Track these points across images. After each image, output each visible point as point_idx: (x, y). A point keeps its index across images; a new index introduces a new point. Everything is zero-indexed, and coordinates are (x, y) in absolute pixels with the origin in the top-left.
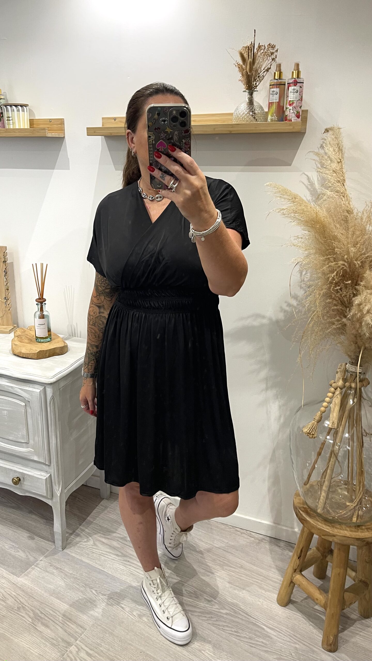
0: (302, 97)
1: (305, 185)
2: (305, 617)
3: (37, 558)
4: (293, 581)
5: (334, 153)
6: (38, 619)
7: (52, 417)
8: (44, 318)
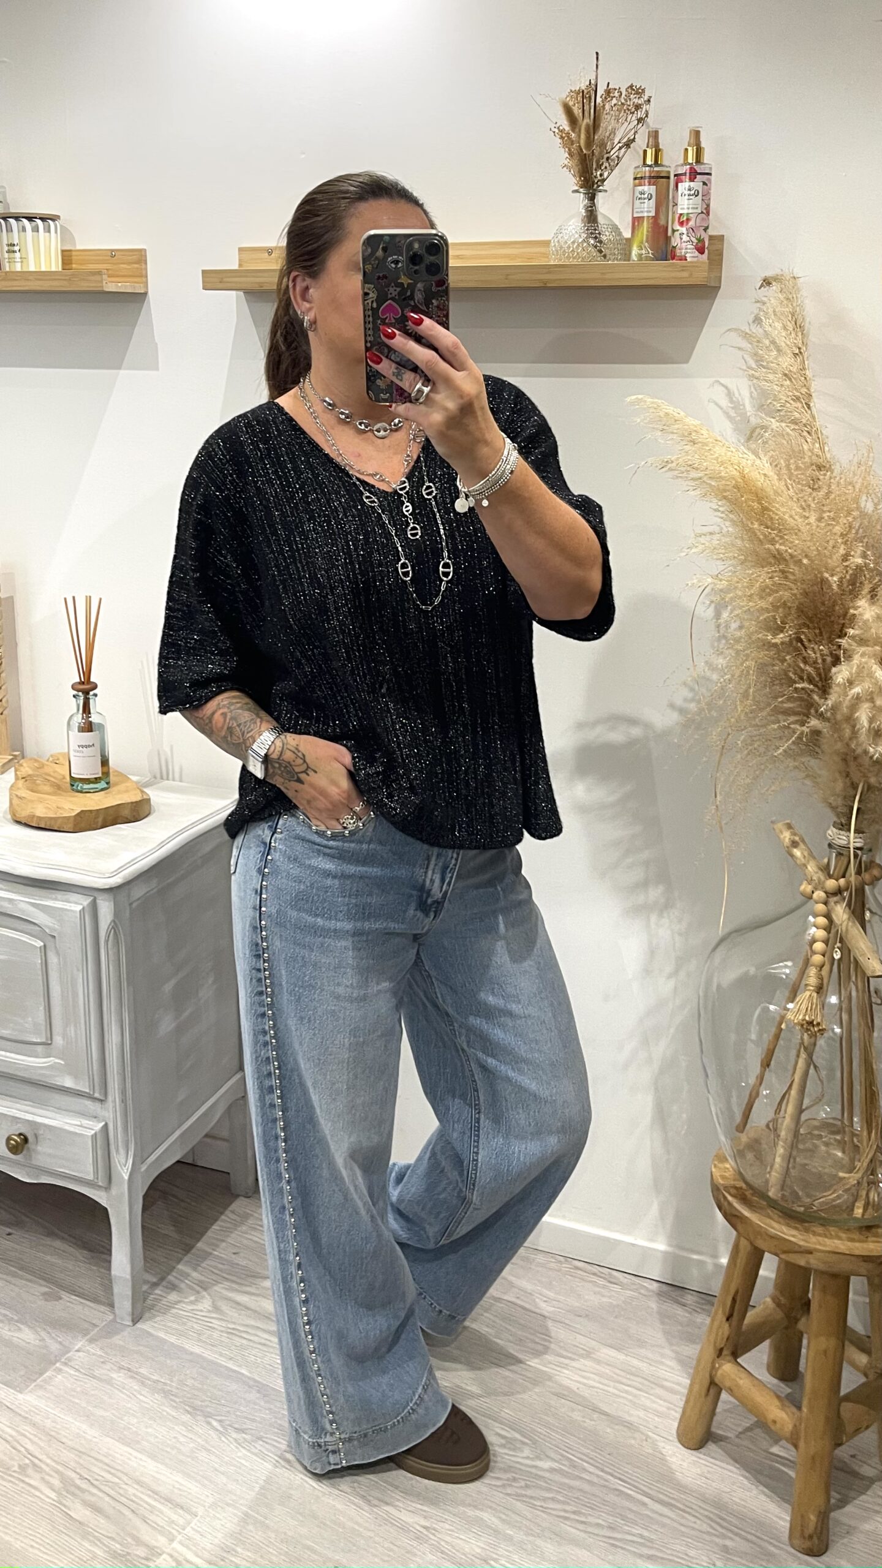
0: (708, 206)
1: (721, 408)
2: (747, 1474)
3: (66, 1343)
4: (717, 1379)
5: (783, 334)
6: (73, 1494)
7: (111, 977)
8: (91, 731)
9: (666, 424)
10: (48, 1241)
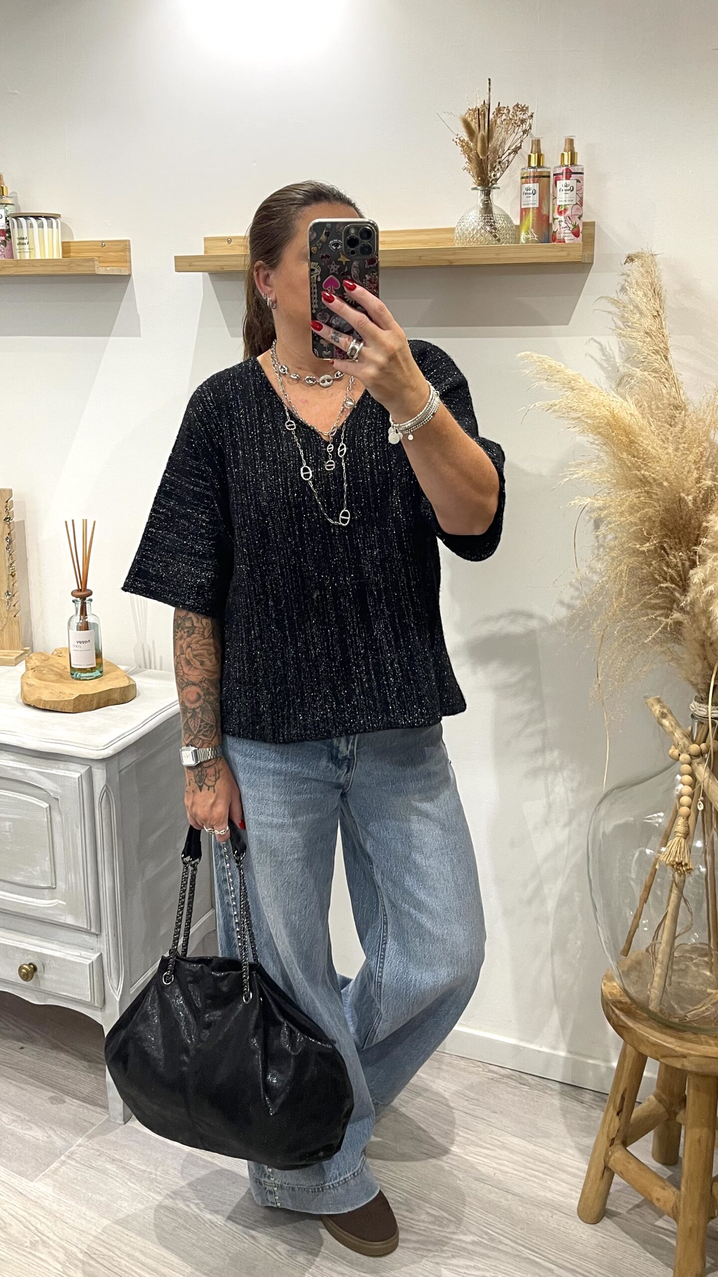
0: (581, 198)
1: (596, 360)
2: (636, 1244)
3: (70, 1140)
4: (609, 1165)
5: (645, 300)
6: (75, 1265)
7: (104, 832)
8: (87, 629)
9: (550, 374)
10: (54, 1053)
